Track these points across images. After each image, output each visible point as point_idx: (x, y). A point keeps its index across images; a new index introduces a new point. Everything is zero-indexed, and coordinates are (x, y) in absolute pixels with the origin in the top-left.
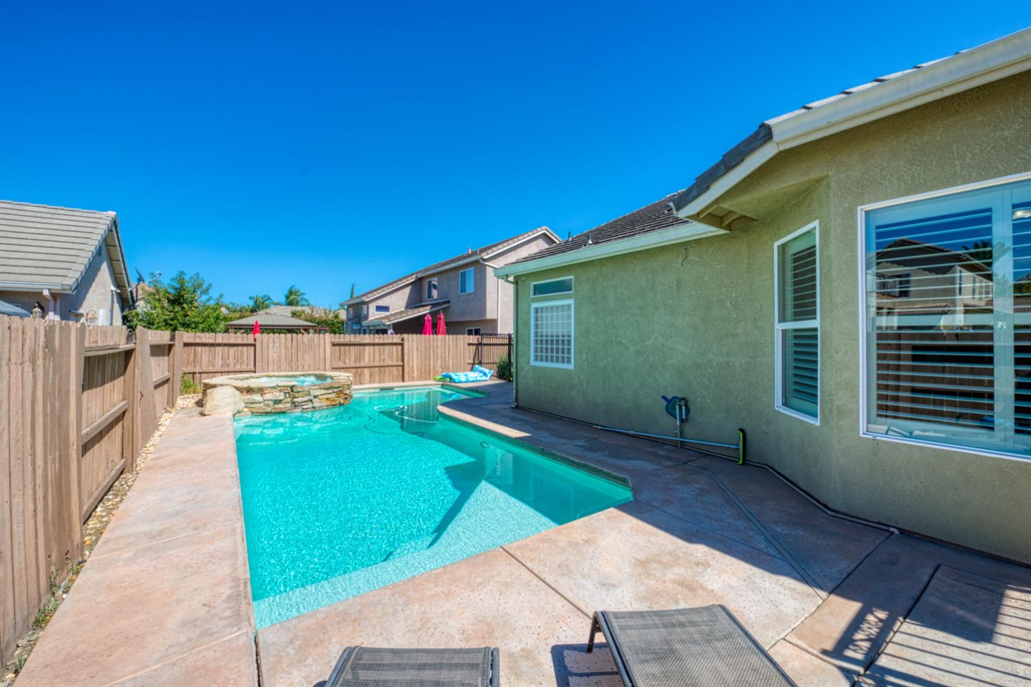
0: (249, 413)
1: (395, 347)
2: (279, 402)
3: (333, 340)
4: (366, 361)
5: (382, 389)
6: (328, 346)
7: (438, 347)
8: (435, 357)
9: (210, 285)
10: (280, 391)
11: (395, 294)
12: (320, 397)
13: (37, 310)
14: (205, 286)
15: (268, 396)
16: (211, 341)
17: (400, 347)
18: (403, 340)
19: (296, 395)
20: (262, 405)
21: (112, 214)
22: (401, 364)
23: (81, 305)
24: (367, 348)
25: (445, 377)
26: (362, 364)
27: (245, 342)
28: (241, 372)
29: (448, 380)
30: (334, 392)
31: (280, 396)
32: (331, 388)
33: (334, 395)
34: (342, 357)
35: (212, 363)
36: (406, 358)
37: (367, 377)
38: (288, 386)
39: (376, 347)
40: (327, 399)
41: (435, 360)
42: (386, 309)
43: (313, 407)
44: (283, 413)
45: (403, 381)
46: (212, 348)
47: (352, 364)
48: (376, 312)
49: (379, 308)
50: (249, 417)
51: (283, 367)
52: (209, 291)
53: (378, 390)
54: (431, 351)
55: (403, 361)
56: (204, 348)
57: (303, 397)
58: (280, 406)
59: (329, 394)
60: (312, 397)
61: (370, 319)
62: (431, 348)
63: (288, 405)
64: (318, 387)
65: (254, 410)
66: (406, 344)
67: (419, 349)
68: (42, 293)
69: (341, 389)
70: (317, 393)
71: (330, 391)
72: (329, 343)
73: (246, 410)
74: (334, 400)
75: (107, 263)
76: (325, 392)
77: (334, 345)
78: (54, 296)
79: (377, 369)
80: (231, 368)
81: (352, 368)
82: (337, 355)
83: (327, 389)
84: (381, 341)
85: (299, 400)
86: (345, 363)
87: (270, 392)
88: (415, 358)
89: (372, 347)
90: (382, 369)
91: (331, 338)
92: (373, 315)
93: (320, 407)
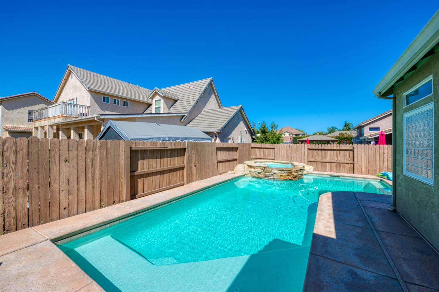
0: (250, 176)
1: (348, 152)
2: (259, 173)
3: (309, 147)
4: (328, 159)
5: (331, 176)
6: (306, 150)
7: (384, 153)
8: (382, 160)
9: (278, 125)
10: (260, 168)
11: (384, 119)
12: (277, 174)
13: (215, 137)
14: (276, 126)
15: (256, 170)
16: (260, 147)
17: (351, 153)
18: (354, 148)
19: (266, 171)
20: (254, 173)
21: (241, 105)
22: (353, 163)
23: (230, 135)
24: (329, 152)
25: (384, 175)
26: (326, 160)
27: (272, 147)
28: (270, 159)
29: (386, 177)
30: (285, 173)
31: (260, 171)
32: (283, 171)
33: (285, 174)
34: (314, 156)
35: (260, 155)
36: (356, 159)
37: (328, 168)
38: (263, 167)
39: (335, 152)
40: (281, 175)
41: (382, 163)
42: (377, 129)
43: (274, 178)
44: (261, 178)
45: (354, 173)
46: (260, 149)
47: (320, 160)
48: (369, 131)
49: (371, 129)
50: (250, 177)
51: (285, 158)
52: (277, 128)
53: (329, 176)
54: (378, 156)
55: (354, 161)
56: (258, 149)
57: (269, 173)
58: (260, 175)
59: (282, 173)
60: (273, 174)
61: (365, 135)
62: (378, 153)
63: (263, 175)
64: (276, 169)
65: (252, 175)
66: (356, 150)
67: (367, 153)
68: (214, 132)
69: (290, 172)
70: (276, 172)
71: (282, 172)
72: (307, 149)
73: (249, 174)
74: (285, 177)
75: (243, 122)
76: (280, 172)
77: (309, 149)
78: (218, 133)
79: (335, 164)
80: (266, 157)
81: (319, 162)
82: (311, 154)
83: (281, 171)
84: (338, 148)
85: (267, 174)
86: (315, 159)
87: (256, 169)
88: (363, 159)
89: (332, 152)
90: (339, 164)
91: (308, 146)
92: (367, 133)
93: (277, 179)
